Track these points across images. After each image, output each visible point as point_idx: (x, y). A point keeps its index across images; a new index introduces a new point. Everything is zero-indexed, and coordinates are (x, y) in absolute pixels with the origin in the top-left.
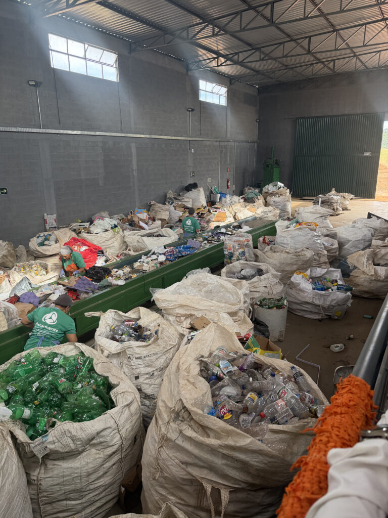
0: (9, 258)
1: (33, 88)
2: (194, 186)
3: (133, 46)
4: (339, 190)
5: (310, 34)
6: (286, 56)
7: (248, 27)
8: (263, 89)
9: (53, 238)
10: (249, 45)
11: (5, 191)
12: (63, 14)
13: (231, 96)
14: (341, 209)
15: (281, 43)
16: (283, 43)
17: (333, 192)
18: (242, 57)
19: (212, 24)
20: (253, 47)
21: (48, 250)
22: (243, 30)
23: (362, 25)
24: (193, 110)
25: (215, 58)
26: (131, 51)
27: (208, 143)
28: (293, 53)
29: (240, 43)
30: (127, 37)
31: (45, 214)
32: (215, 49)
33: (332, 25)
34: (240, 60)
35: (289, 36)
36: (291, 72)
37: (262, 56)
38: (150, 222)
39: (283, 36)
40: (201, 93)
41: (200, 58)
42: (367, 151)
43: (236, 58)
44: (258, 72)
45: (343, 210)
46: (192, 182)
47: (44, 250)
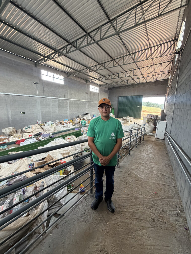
0: (13, 132)
1: (35, 84)
2: (88, 114)
3: (69, 75)
4: (130, 116)
5: (119, 73)
6: (112, 79)
7: (99, 69)
8: (110, 89)
9: (31, 127)
10: (102, 75)
11: (24, 113)
12: (43, 64)
13: (100, 90)
14: (130, 121)
15: (111, 75)
16: (112, 75)
17: (128, 116)
18: (101, 79)
19: (89, 69)
20: (103, 76)
21: (28, 131)
22: (97, 70)
23: (133, 70)
24: (88, 93)
25: (93, 79)
26: (68, 76)
27: (93, 102)
28: (114, 78)
29: (100, 75)
30: (67, 72)
31: (38, 120)
32: (93, 77)
33: (124, 70)
34: (100, 80)
35: (113, 73)
36: (116, 84)
37: (106, 78)
38: (69, 123)
39: (111, 73)
40: (90, 89)
41: (89, 79)
42: (138, 106)
43: (99, 79)
44: (107, 84)
45: (130, 122)
46: (87, 113)
47: (27, 131)
